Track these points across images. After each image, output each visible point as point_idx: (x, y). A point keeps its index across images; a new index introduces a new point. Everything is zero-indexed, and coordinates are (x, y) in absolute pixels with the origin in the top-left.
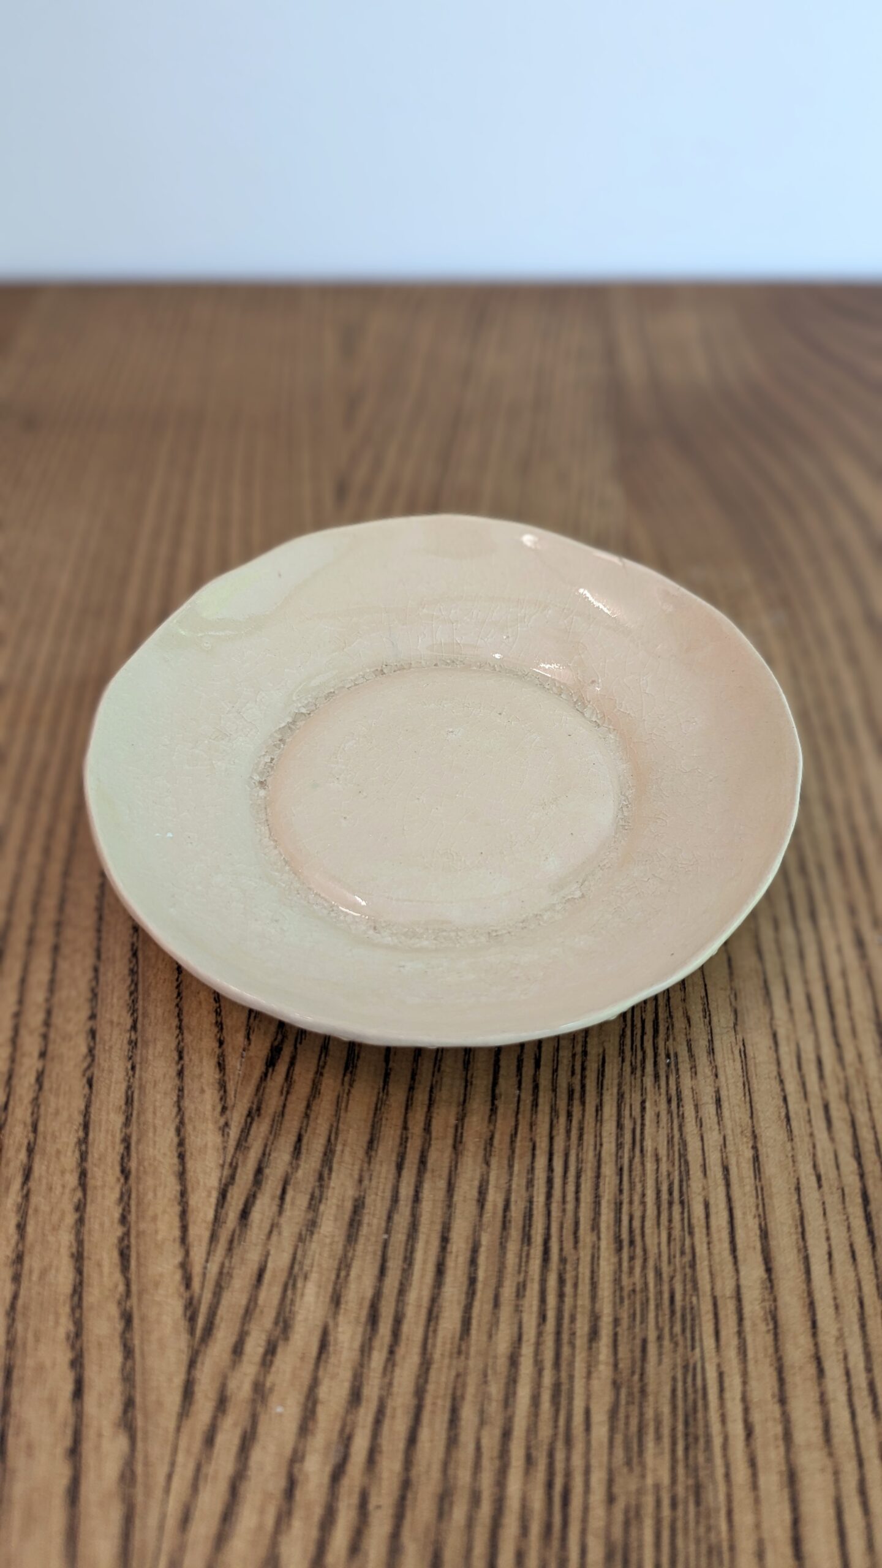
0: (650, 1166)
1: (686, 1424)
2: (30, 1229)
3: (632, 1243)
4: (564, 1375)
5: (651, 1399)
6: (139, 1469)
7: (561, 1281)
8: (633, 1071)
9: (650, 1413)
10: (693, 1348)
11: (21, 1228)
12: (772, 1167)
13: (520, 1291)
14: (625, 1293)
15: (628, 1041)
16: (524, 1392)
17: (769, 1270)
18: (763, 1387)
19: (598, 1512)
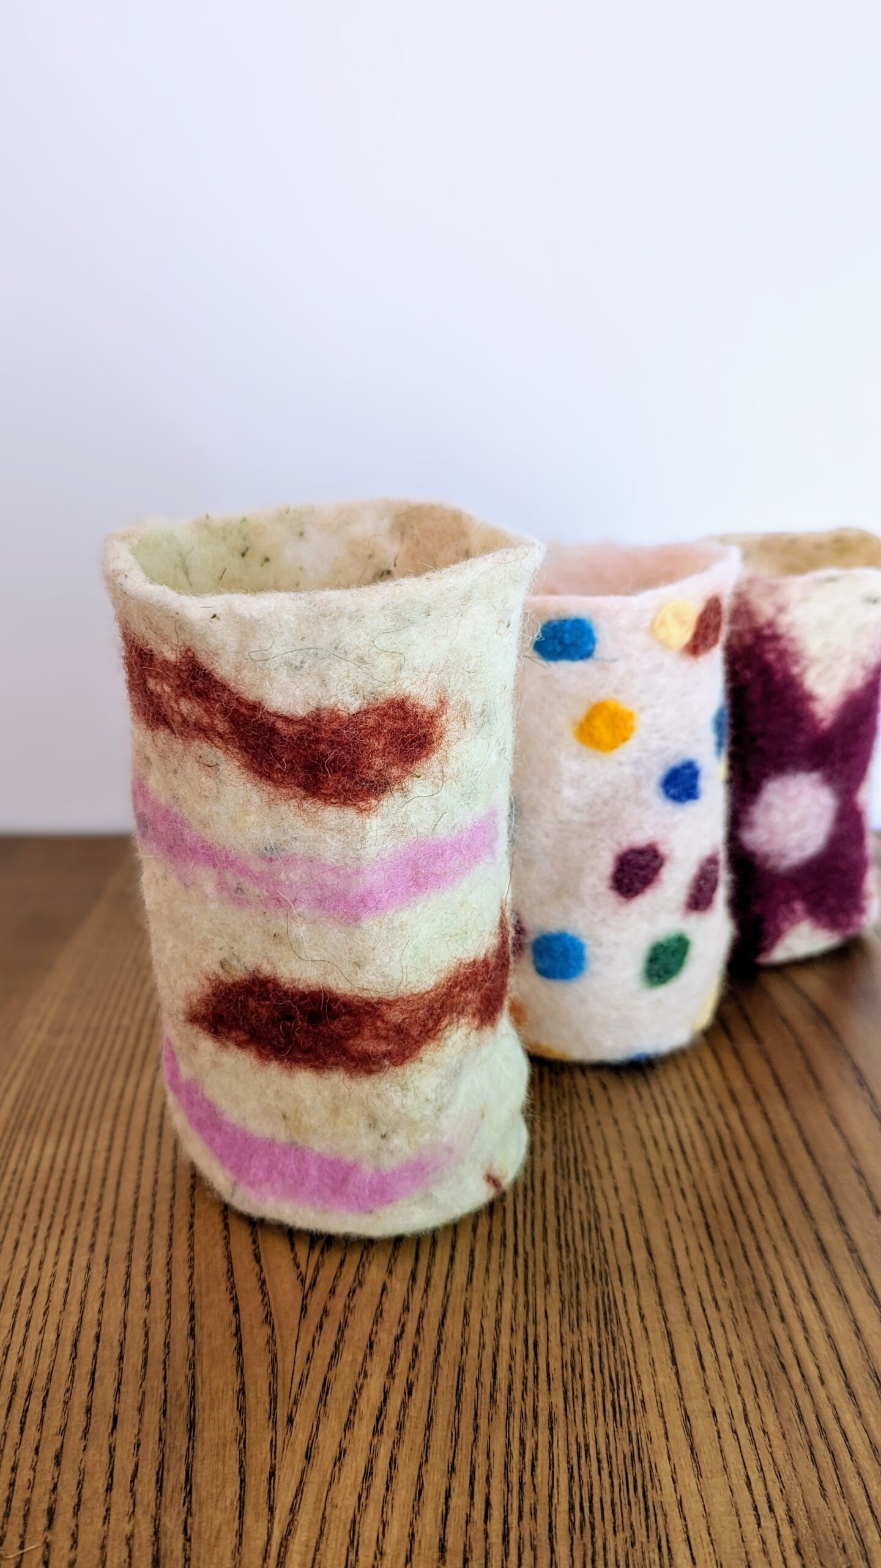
0: (576, 1216)
1: (605, 1314)
2: (196, 1247)
3: (567, 1245)
4: (530, 1298)
5: (583, 1306)
6: (278, 1340)
7: (526, 1261)
8: (563, 1177)
9: (583, 1311)
10: (607, 1285)
11: (191, 1247)
12: (649, 1213)
13: (502, 1266)
14: (565, 1266)
15: (559, 1165)
16: (507, 1306)
17: (650, 1254)
18: (649, 1299)
19: (555, 1350)
